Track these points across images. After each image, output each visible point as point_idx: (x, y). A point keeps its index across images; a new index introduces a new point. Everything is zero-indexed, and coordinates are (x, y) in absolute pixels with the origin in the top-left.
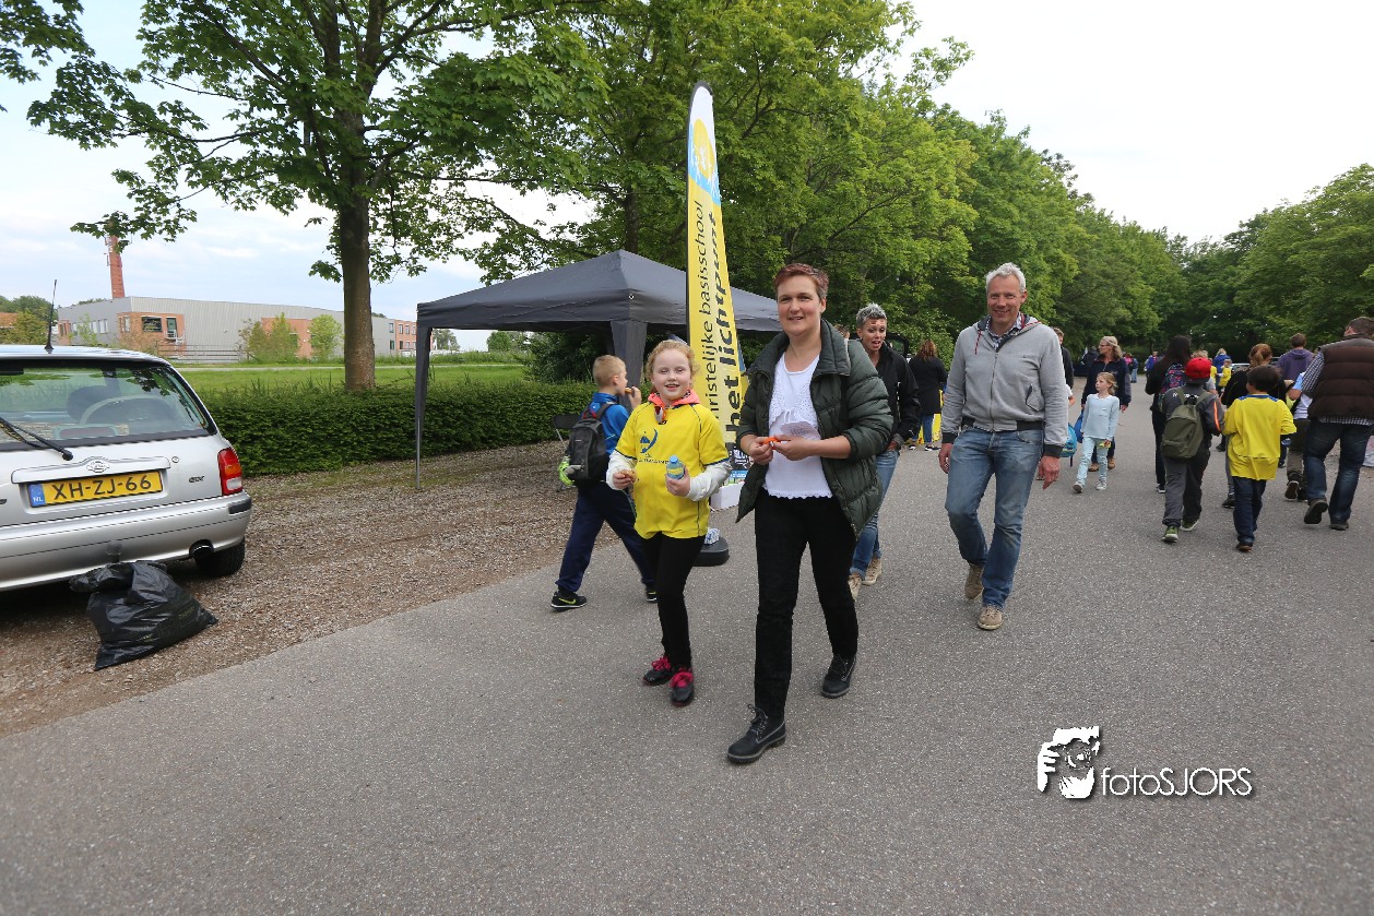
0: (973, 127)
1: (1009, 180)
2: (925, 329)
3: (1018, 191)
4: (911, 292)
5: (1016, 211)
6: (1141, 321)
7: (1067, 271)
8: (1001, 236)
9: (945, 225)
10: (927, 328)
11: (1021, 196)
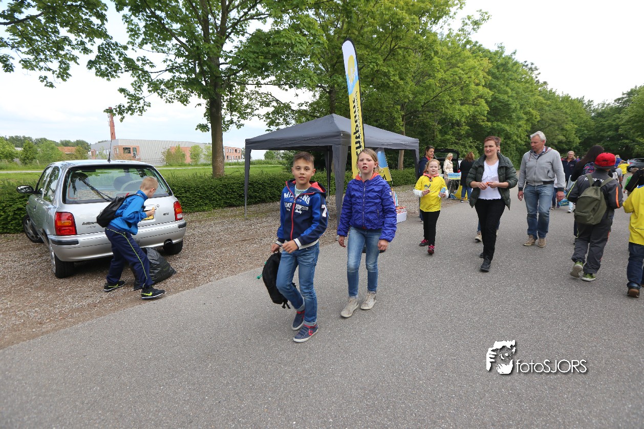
0: (489, 51)
1: (507, 76)
2: (465, 147)
3: (510, 81)
4: (458, 130)
5: (509, 91)
6: (570, 142)
7: (534, 118)
8: (503, 103)
9: (475, 99)
10: (466, 146)
11: (512, 83)
